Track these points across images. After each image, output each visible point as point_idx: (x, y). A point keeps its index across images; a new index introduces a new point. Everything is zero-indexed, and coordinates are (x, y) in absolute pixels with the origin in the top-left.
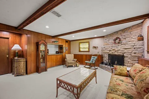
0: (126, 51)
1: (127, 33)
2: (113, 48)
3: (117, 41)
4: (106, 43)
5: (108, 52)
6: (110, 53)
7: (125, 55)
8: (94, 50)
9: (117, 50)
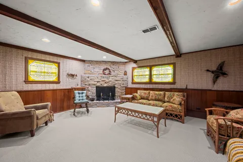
0: (116, 82)
1: (116, 67)
2: (103, 79)
3: (107, 72)
4: (89, 72)
5: (95, 83)
6: (98, 84)
7: (116, 86)
8: (70, 80)
9: (107, 81)
